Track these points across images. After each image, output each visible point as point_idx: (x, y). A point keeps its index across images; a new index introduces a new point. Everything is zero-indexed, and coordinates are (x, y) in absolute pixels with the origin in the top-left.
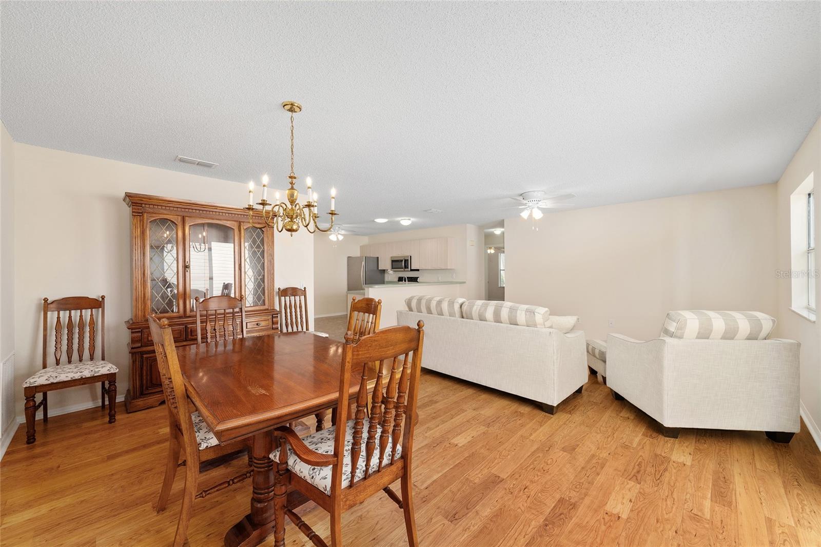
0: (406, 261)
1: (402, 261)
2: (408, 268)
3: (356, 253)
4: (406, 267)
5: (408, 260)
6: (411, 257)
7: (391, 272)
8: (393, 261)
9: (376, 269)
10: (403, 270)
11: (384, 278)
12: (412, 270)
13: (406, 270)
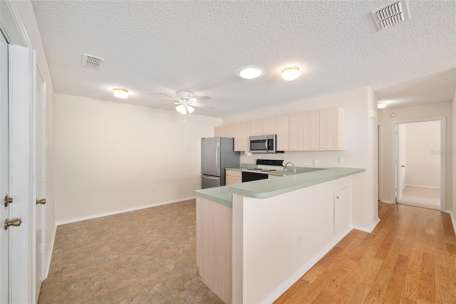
0: (270, 141)
1: (264, 141)
2: (273, 150)
3: (211, 134)
4: (270, 148)
5: (272, 140)
6: (276, 136)
7: (249, 154)
8: (252, 142)
9: (231, 150)
10: (265, 151)
11: (239, 160)
12: (277, 152)
13: (270, 151)
